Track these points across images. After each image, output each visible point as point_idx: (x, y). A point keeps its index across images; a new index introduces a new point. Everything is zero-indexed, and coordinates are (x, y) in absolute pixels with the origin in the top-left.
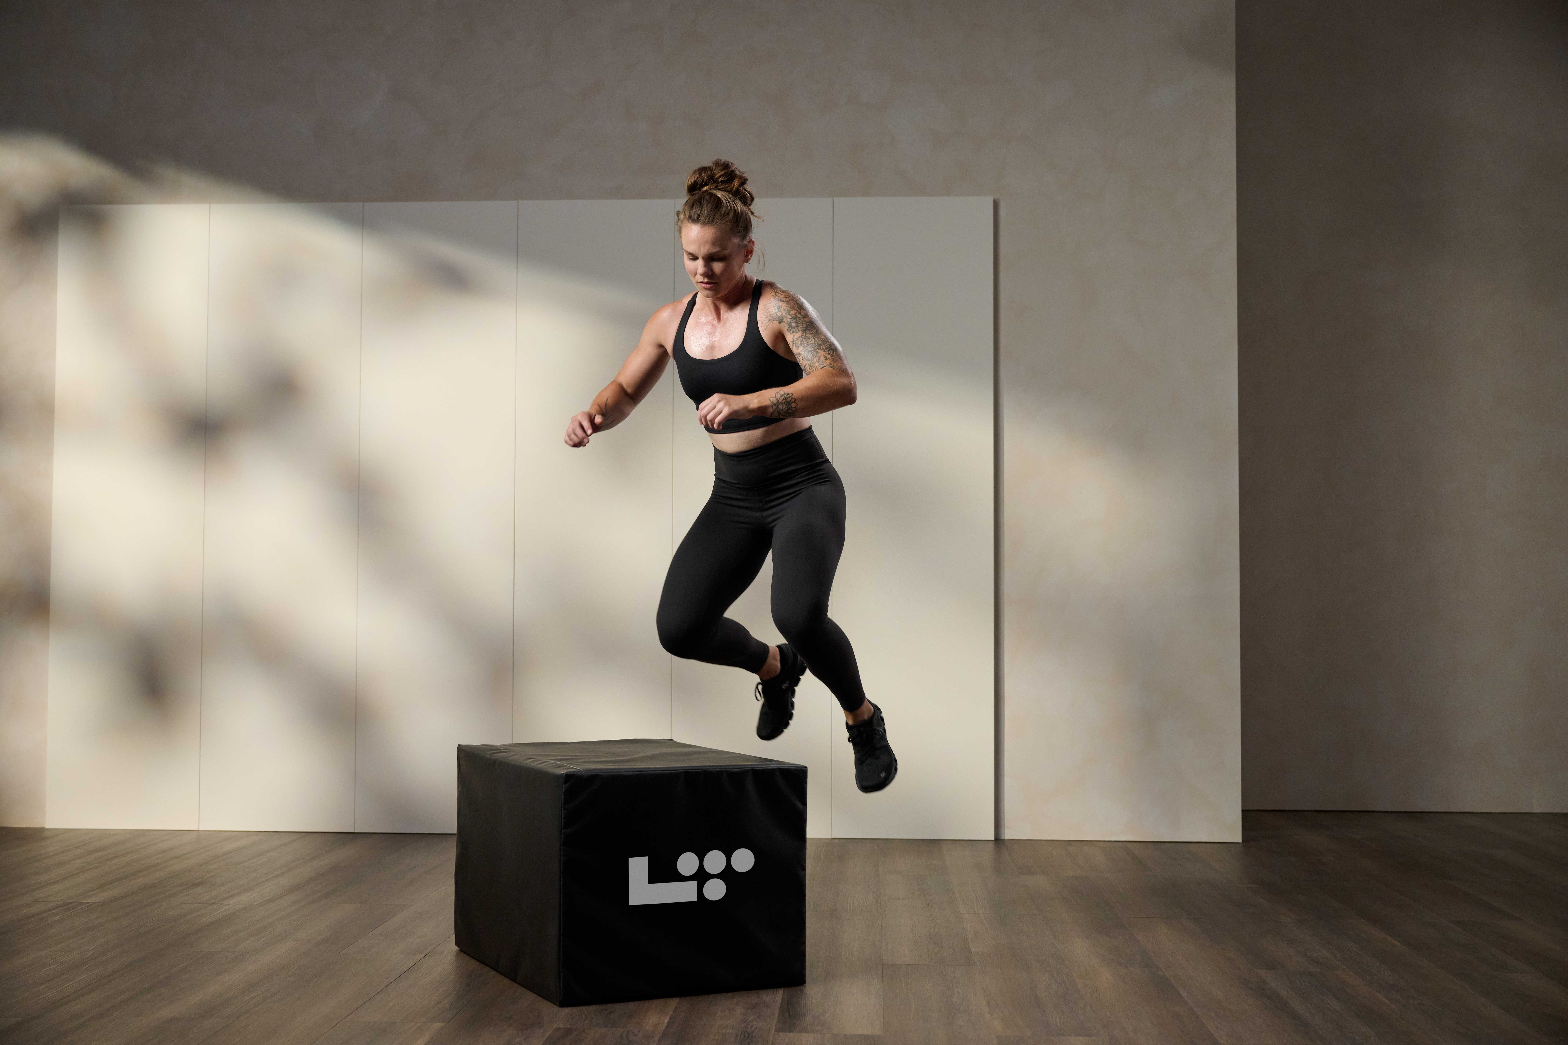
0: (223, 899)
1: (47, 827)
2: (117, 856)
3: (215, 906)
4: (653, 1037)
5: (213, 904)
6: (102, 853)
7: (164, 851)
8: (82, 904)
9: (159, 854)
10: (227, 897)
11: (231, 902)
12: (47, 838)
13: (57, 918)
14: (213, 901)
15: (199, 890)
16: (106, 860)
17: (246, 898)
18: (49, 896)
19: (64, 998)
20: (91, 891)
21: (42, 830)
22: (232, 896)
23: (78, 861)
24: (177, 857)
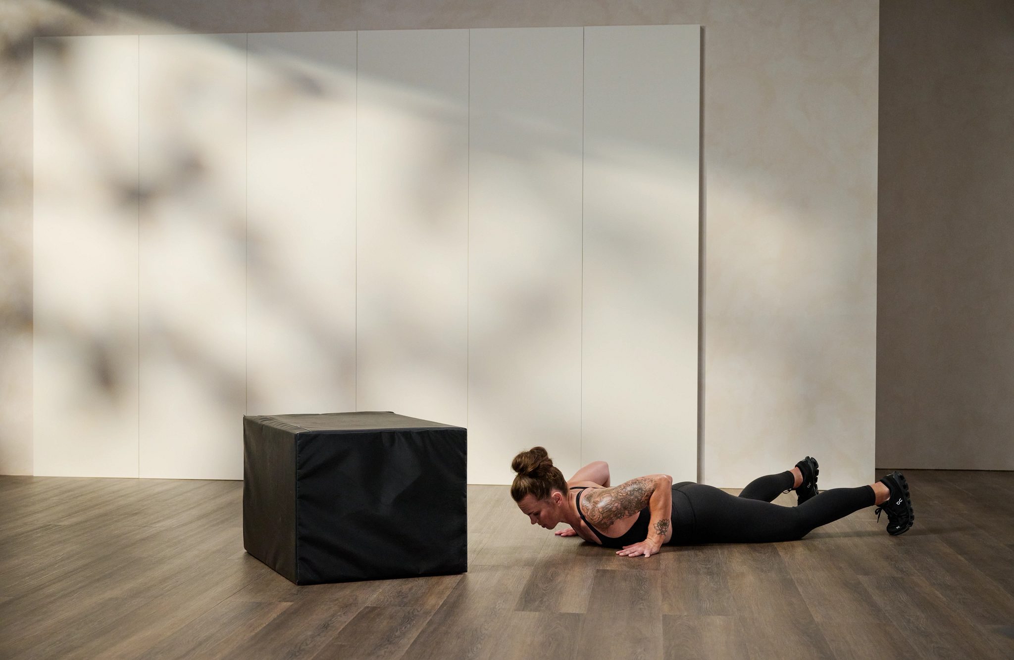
0: (151, 524)
1: (34, 475)
2: (82, 495)
3: (146, 528)
4: (430, 613)
5: (145, 527)
6: (71, 493)
7: (114, 492)
8: (56, 526)
9: (111, 493)
10: (155, 523)
11: (157, 526)
12: (34, 483)
13: (39, 535)
14: (145, 525)
15: (136, 517)
16: (74, 498)
17: (168, 523)
18: (35, 520)
19: (41, 585)
20: (63, 518)
21: (31, 477)
22: (159, 522)
23: (55, 498)
24: (122, 496)
